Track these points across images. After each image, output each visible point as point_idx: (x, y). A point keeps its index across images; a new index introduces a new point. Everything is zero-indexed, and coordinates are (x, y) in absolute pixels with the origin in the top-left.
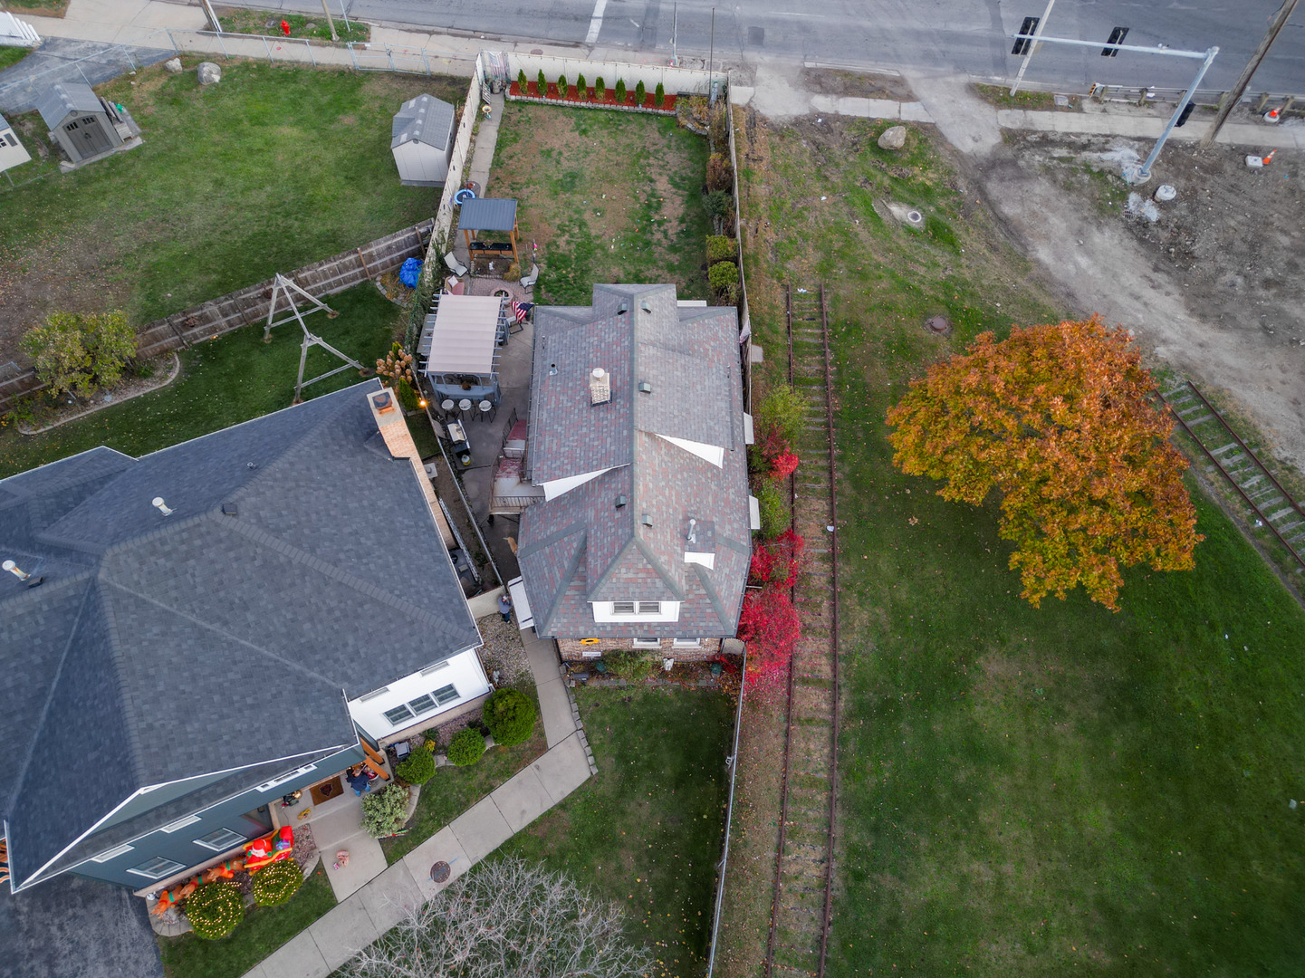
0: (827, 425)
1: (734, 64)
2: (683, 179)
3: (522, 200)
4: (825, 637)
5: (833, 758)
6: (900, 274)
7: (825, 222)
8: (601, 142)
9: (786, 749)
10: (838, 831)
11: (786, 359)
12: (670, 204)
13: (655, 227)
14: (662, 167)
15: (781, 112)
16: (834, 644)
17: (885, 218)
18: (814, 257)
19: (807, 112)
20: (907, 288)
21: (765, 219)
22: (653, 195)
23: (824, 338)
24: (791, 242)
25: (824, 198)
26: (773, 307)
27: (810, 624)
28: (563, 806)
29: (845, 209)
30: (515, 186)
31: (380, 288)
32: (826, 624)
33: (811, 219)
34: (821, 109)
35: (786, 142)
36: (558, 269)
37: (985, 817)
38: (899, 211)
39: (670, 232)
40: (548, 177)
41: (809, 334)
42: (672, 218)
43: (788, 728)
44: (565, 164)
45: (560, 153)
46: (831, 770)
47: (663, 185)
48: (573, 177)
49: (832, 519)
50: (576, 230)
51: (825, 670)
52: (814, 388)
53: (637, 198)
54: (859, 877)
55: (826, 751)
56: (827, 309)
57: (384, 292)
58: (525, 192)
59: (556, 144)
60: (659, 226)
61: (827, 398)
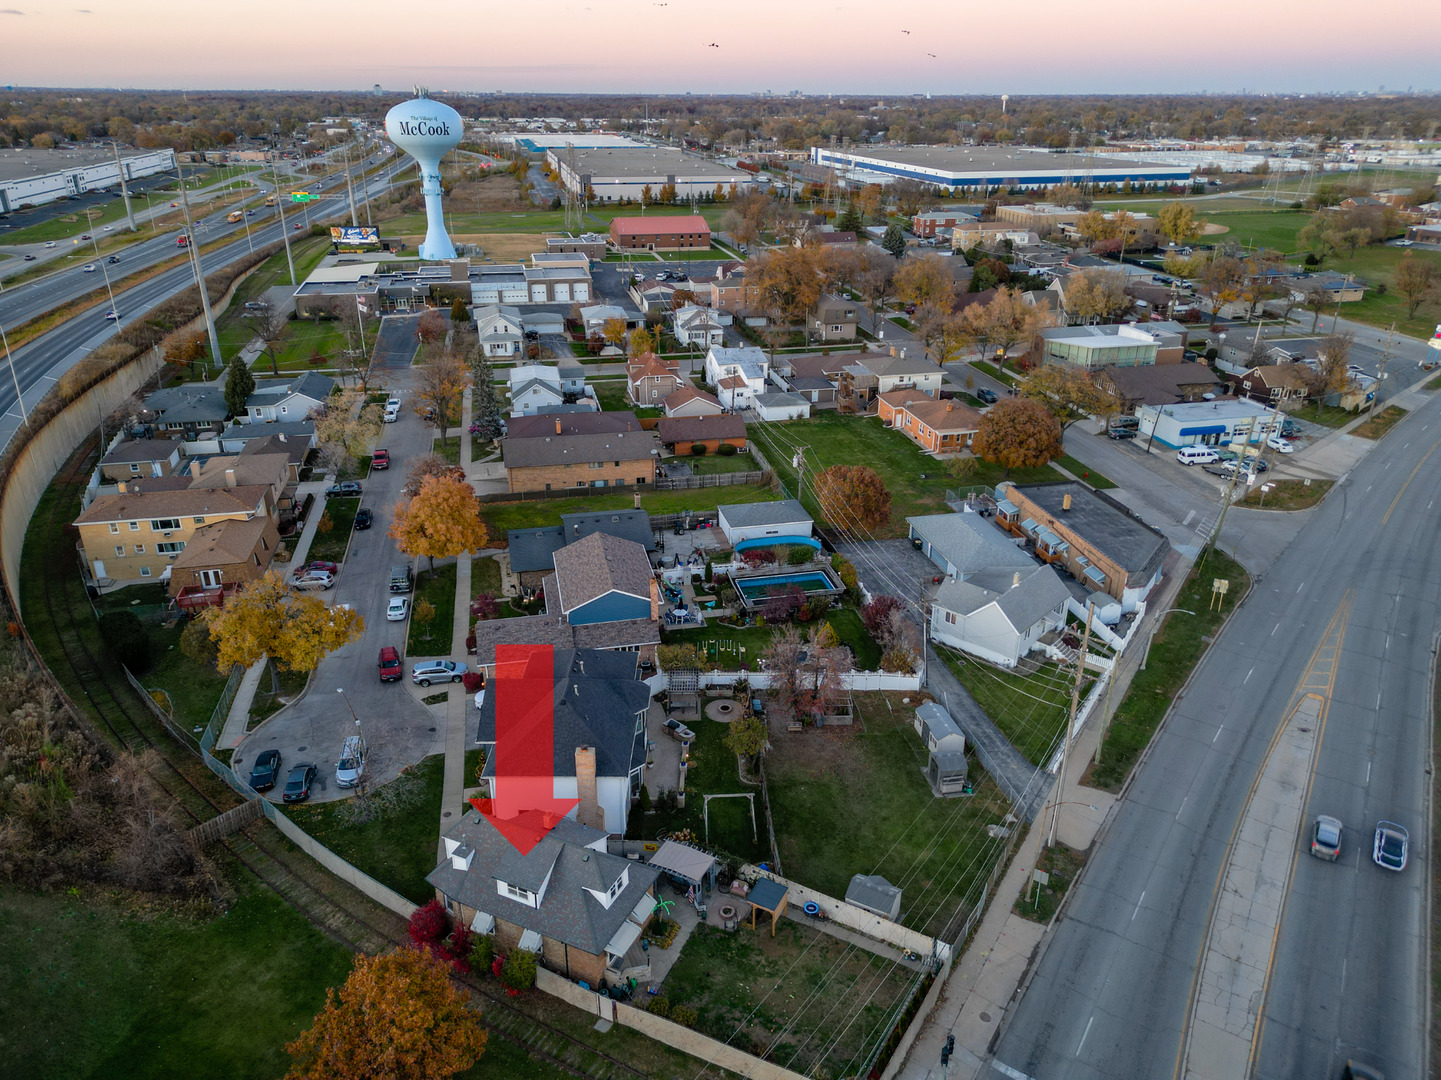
3: (809, 949)
8: (852, 1016)
10: (333, 937)
11: (588, 1043)
12: (765, 1034)
13: (746, 1015)
22: (779, 1027)
30: (825, 950)
36: (739, 948)
40: (826, 971)
41: (599, 1069)
44: (837, 986)
45: (849, 986)
47: (787, 1037)
48: (822, 986)
50: (767, 970)
53: (781, 1015)
59: (862, 987)
60: (746, 1018)
61: (543, 1054)
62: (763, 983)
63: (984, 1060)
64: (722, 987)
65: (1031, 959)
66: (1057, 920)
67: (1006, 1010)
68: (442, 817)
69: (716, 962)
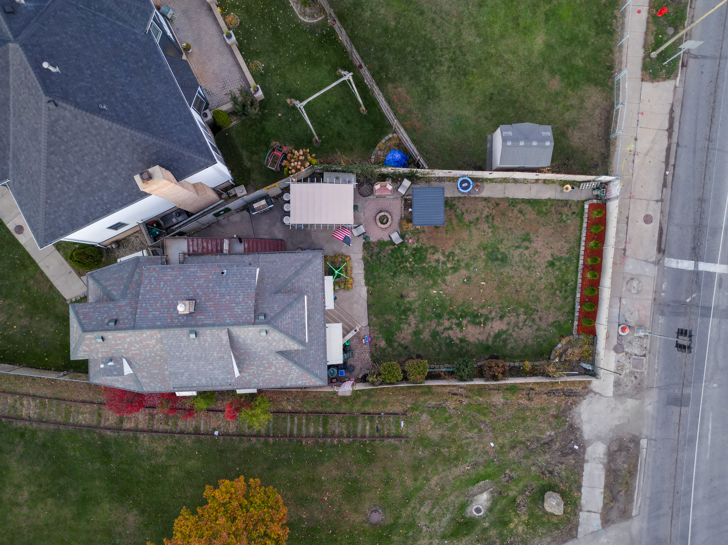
0: (291, 435)
1: (642, 380)
2: (505, 341)
3: (476, 225)
4: (148, 426)
5: (80, 426)
6: (421, 493)
7: (469, 444)
8: (541, 278)
9: (83, 402)
10: (43, 426)
11: (343, 411)
12: (478, 331)
13: (454, 321)
14: (516, 325)
15: (584, 417)
16: (143, 431)
17: (475, 489)
18: (434, 435)
19: (586, 437)
20: (407, 498)
21: (465, 401)
22: (487, 319)
23: (361, 437)
24: (446, 419)
25: (492, 445)
26: (385, 404)
27: (155, 418)
28: (52, 287)
29: (481, 460)
30: (490, 218)
31: (387, 138)
32: (155, 427)
33: (470, 434)
34: (589, 450)
35: (551, 419)
36: (414, 255)
37: (50, 501)
38: (483, 500)
39: (450, 332)
40: (501, 241)
41: (365, 427)
42: (464, 333)
43: (95, 403)
44: (516, 252)
45: (527, 248)
46: (74, 425)
47: (497, 326)
48: (504, 260)
49: (222, 435)
50: (449, 265)
51: (127, 425)
52: (321, 429)
53: (483, 307)
54: (22, 435)
55: (84, 422)
56: (386, 441)
57: (383, 141)
58: (485, 226)
59: (538, 244)
60: (456, 324)
61: (312, 437)
62: (454, 281)
63: (657, 263)
64: (420, 302)
65: (670, 130)
66: (683, 66)
67: (662, 201)
68: (17, 236)
69: (402, 278)
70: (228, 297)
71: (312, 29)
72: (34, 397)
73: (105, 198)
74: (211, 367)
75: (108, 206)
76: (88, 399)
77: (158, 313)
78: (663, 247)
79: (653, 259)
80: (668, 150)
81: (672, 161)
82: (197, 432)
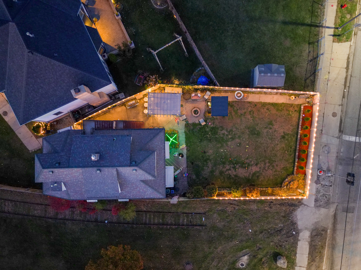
0: (145, 224)
1: (329, 199)
2: (258, 177)
3: (244, 115)
4: (71, 217)
5: (35, 217)
6: (213, 255)
7: (238, 230)
8: (278, 144)
9: (38, 204)
10: (16, 216)
11: (172, 211)
12: (244, 171)
13: (232, 166)
14: (264, 168)
15: (299, 217)
16: (68, 220)
17: (241, 254)
18: (220, 225)
19: (299, 228)
20: (205, 257)
21: (237, 208)
22: (249, 165)
23: (182, 225)
24: (227, 217)
25: (250, 231)
26: (195, 208)
27: (74, 213)
29: (244, 239)
30: (252, 112)
31: (198, 69)
32: (74, 218)
33: (239, 225)
34: (301, 234)
35: (281, 218)
36: (211, 131)
37: (19, 255)
38: (245, 259)
39: (230, 172)
40: (257, 125)
41: (184, 220)
42: (237, 172)
43: (43, 205)
44: (265, 131)
45: (271, 128)
46: (32, 216)
47: (254, 169)
48: (258, 134)
49: (109, 223)
50: (230, 137)
51: (60, 216)
52: (161, 221)
53: (247, 158)
54: (5, 221)
55: (37, 215)
56: (195, 227)
57: (197, 71)
58: (249, 117)
59: (276, 126)
60: (233, 167)
61: (156, 225)
62: (231, 145)
63: (339, 138)
64: (214, 155)
65: (347, 68)
66: (355, 34)
67: (342, 105)
68: (4, 117)
69: (205, 143)
70: (117, 152)
71: (161, 11)
72: (11, 201)
73: (55, 100)
74: (107, 187)
75: (56, 104)
76: (40, 203)
77: (81, 160)
78: (342, 129)
79: (337, 135)
80: (346, 78)
81: (348, 85)
82: (96, 221)
